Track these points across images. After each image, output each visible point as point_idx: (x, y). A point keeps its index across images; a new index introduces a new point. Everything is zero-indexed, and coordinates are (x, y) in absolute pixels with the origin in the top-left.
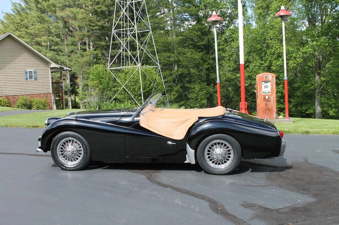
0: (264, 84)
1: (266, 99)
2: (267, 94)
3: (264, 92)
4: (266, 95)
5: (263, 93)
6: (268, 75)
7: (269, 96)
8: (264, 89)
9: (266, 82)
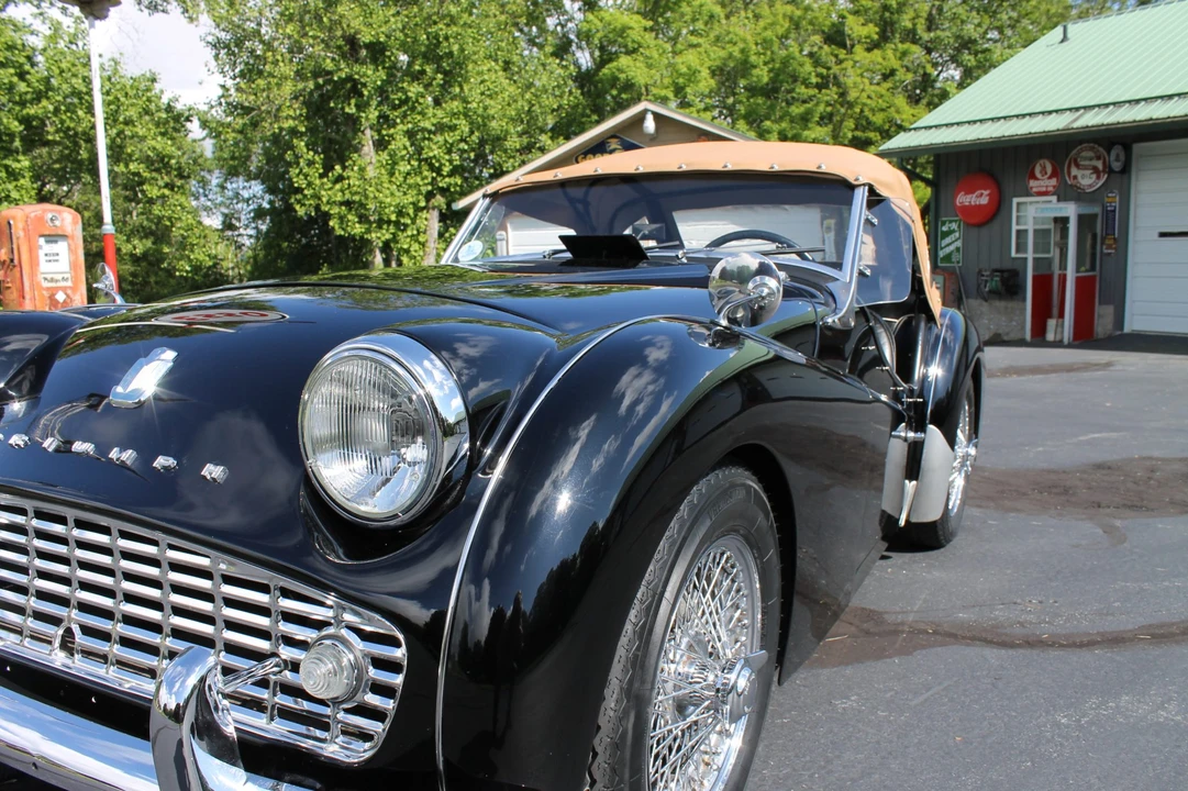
0: (45, 248)
1: (58, 302)
2: (59, 284)
3: (49, 276)
4: (58, 289)
5: (45, 279)
6: (60, 212)
7: (69, 292)
8: (45, 267)
9: (52, 238)
